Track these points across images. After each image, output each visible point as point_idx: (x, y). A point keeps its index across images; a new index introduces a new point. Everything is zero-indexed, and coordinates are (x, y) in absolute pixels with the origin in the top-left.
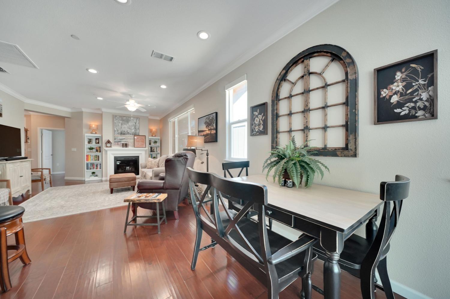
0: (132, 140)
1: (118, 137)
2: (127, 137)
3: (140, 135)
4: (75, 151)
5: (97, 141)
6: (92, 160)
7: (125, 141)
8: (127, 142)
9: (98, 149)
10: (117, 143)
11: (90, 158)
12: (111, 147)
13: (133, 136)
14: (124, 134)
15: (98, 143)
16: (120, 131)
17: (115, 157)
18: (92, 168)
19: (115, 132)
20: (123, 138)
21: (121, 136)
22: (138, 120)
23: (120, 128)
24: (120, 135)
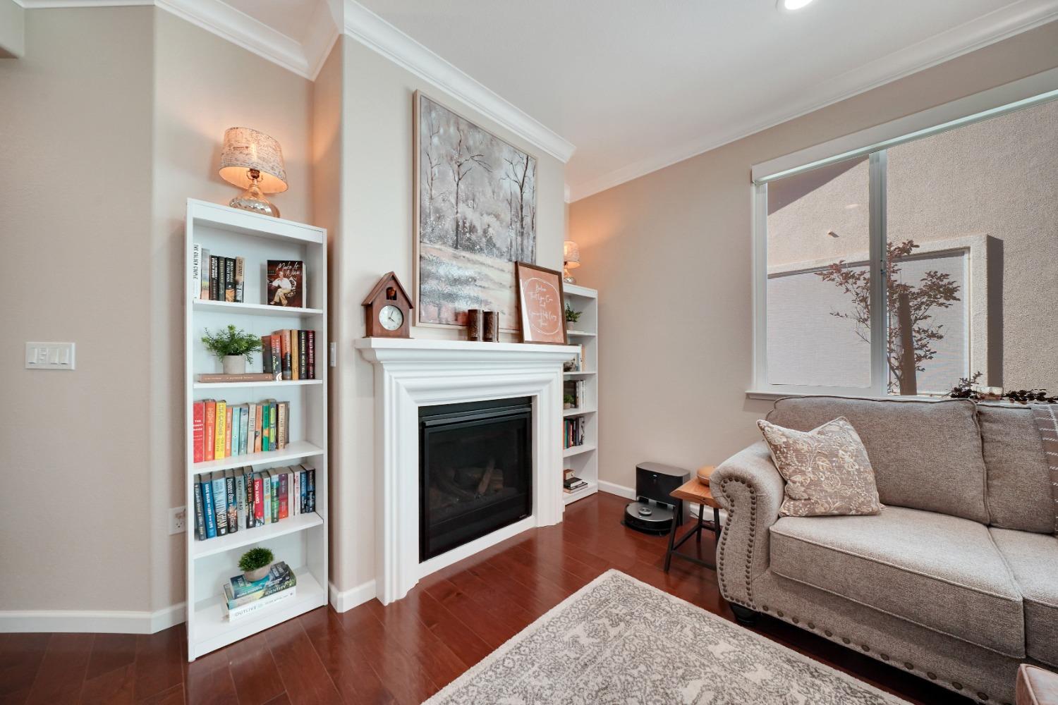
0: (508, 296)
1: (440, 263)
2: (485, 270)
3: (539, 264)
4: (71, 370)
5: (285, 285)
6: (243, 444)
7: (477, 300)
8: (487, 303)
9: (291, 347)
10: (433, 310)
11: (229, 427)
12: (402, 333)
13: (511, 267)
14: (471, 247)
15: (294, 300)
16: (448, 224)
17: (424, 412)
18: (243, 514)
19: (424, 223)
20: (468, 272)
21: (456, 257)
22: (529, 173)
23: (453, 201)
24: (451, 250)
